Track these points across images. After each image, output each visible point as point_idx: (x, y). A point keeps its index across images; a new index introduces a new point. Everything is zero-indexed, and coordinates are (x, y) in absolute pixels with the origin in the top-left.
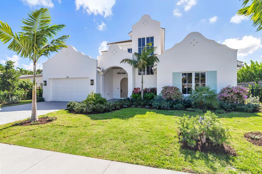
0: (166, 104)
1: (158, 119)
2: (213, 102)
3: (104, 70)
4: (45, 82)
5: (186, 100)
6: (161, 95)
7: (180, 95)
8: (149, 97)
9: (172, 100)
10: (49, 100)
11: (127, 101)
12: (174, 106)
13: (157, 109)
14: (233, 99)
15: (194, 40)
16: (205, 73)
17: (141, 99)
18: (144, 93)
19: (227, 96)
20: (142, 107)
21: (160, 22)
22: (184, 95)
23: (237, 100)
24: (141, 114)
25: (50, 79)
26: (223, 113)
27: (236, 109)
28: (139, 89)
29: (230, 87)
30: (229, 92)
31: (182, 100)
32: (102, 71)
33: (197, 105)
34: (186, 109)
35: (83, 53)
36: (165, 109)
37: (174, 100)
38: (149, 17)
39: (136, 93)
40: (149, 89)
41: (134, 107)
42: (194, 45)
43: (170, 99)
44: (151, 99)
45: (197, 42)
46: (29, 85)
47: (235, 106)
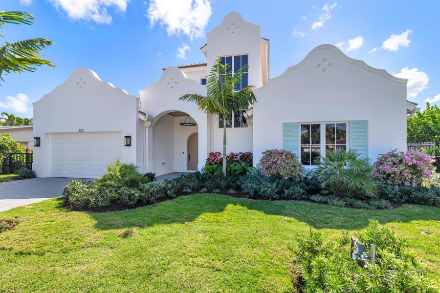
0: (269, 188)
1: (249, 224)
2: (363, 183)
3: (153, 116)
4: (38, 139)
5: (310, 177)
6: (260, 167)
7: (298, 167)
8: (237, 171)
9: (282, 179)
10: (45, 176)
11: (194, 178)
12: (286, 191)
13: (250, 197)
14: (403, 177)
15: (324, 60)
16: (345, 124)
17: (222, 174)
18: (227, 162)
19: (392, 170)
20: (220, 193)
21: (260, 27)
22: (306, 167)
23: (411, 179)
24: (214, 212)
25: (47, 134)
26: (386, 208)
27: (411, 198)
28: (220, 154)
29: (396, 153)
30: (394, 163)
31: (301, 179)
32: (148, 120)
33: (332, 189)
34: (310, 198)
35: (111, 85)
36: (266, 198)
37: (286, 178)
38: (238, 17)
39: (213, 163)
40: (237, 155)
41: (205, 192)
42: (324, 70)
43: (277, 177)
44: (241, 174)
45: (330, 65)
46: (7, 145)
47: (409, 193)
